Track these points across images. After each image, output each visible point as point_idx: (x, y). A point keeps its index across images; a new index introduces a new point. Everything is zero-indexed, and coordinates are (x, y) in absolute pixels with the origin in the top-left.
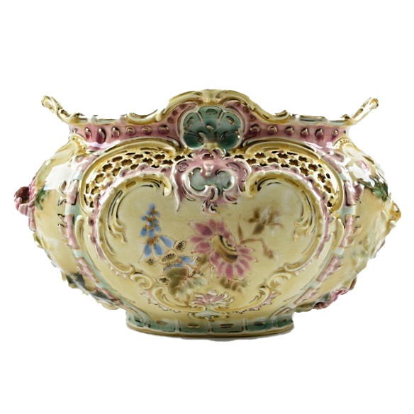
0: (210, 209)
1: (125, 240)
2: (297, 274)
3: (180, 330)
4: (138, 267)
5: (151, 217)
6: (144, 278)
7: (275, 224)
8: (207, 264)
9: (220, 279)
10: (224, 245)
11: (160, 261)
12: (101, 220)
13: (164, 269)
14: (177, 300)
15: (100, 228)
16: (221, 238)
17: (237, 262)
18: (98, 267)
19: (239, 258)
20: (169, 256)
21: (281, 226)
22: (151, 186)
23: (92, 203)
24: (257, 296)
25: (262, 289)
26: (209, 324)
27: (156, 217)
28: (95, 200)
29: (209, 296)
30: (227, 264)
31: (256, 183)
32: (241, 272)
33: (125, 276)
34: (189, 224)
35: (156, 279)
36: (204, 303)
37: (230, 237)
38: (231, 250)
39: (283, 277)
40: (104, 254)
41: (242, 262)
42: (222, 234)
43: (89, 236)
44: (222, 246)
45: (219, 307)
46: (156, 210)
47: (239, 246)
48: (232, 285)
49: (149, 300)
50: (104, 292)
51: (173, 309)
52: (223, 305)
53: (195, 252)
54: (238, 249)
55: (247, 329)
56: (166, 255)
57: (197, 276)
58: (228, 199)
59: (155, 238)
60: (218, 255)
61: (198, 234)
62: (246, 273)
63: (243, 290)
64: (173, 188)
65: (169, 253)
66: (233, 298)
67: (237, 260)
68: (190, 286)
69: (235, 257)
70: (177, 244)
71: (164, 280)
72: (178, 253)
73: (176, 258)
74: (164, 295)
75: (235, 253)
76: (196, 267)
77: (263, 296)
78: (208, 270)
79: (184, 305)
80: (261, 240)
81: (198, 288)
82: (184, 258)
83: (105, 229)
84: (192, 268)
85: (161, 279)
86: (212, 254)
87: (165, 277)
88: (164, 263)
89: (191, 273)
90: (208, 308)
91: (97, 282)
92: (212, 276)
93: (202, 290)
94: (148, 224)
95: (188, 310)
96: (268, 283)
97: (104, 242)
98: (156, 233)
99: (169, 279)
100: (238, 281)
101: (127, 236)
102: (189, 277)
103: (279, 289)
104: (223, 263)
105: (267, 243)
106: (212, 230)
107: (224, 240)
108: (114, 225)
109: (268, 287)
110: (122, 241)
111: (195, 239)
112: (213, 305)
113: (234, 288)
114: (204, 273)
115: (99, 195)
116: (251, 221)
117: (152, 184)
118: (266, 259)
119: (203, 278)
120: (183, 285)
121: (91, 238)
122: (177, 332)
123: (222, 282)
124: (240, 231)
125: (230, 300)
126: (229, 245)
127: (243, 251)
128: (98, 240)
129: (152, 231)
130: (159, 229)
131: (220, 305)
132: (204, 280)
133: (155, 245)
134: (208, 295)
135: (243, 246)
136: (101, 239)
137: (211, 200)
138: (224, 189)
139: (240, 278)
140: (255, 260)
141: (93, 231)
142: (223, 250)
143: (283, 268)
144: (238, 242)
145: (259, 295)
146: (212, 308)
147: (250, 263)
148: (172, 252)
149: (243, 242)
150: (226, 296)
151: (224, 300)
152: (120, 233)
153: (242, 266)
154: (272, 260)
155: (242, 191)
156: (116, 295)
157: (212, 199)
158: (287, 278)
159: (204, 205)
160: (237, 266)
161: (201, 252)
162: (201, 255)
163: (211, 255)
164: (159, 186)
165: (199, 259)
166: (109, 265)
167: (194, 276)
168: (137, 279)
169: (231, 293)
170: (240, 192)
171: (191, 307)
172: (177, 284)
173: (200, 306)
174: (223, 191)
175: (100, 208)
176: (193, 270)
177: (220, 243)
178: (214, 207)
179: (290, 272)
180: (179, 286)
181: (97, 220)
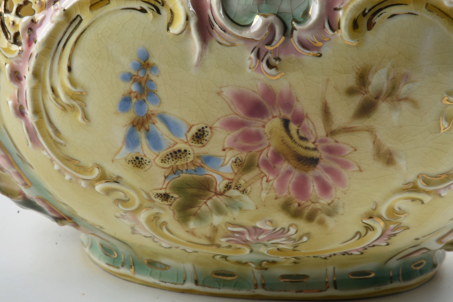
0: (264, 65)
1: (86, 117)
2: (444, 194)
3: (196, 282)
4: (112, 170)
5: (141, 74)
6: (122, 191)
7: (400, 100)
8: (255, 172)
9: (281, 200)
10: (291, 137)
11: (158, 161)
12: (36, 74)
13: (166, 177)
14: (192, 233)
15: (34, 90)
16: (286, 123)
17: (319, 171)
18: (28, 160)
19: (322, 163)
20: (177, 154)
21: (414, 103)
22: (143, 11)
23: (17, 35)
24: (358, 233)
25: (369, 222)
26: (258, 274)
27: (152, 77)
28: (24, 30)
29: (257, 231)
30: (296, 174)
31: (364, 14)
32: (325, 189)
33: (83, 184)
34: (219, 93)
35: (148, 195)
36: (246, 241)
37: (305, 122)
38: (306, 148)
39: (413, 200)
40: (41, 139)
41: (329, 170)
42: (289, 116)
43: (10, 103)
44: (287, 139)
45: (278, 249)
46: (152, 60)
47: (322, 141)
48: (306, 212)
49: (132, 228)
50: (39, 203)
51: (182, 247)
52: (287, 245)
53: (231, 149)
54: (320, 146)
55: (336, 288)
56: (170, 150)
57: (234, 193)
58: (304, 45)
59: (148, 117)
60: (278, 156)
61: (240, 114)
62: (337, 192)
63: (330, 221)
64: (187, 19)
65: (176, 147)
66: (308, 235)
67: (318, 166)
68: (219, 210)
69: (314, 162)
70: (194, 130)
71: (165, 197)
72: (195, 149)
73: (191, 158)
74: (164, 223)
75: (315, 154)
76: (231, 177)
77: (370, 233)
78: (257, 184)
79: (205, 241)
80: (370, 131)
81: (234, 215)
82: (208, 159)
83: (44, 91)
84: (224, 178)
85: (159, 195)
86: (267, 154)
87: (168, 191)
88: (167, 165)
89: (221, 187)
90: (255, 249)
91: (26, 185)
92: (264, 195)
93: (244, 219)
94: (134, 88)
95: (213, 251)
96: (383, 210)
97: (41, 118)
98: (151, 107)
99: (176, 196)
100: (318, 206)
101: (91, 110)
102: (216, 194)
103: (405, 221)
104: (289, 172)
105: (382, 135)
106: (268, 107)
107: (293, 127)
108: (63, 86)
109: (380, 217)
110: (80, 118)
111: (232, 124)
112: (266, 245)
113: (310, 218)
114: (249, 189)
115: (33, 21)
116: (351, 92)
117: (145, 6)
118: (378, 167)
119: (245, 197)
120: (204, 207)
121: (15, 107)
122: (190, 285)
123: (286, 207)
124: (326, 112)
125: (301, 238)
126: (302, 138)
127: (330, 150)
128: (29, 112)
129: (142, 102)
130: (157, 101)
131: (280, 246)
132: (249, 202)
133: (148, 130)
134: (255, 228)
135: (331, 142)
136: (36, 112)
137: (269, 48)
138: (295, 25)
139: (324, 201)
140: (356, 168)
141: (19, 92)
142: (289, 147)
143: (414, 183)
144: (321, 132)
145: (363, 231)
146: (263, 250)
147: (345, 173)
148: (181, 146)
149: (332, 133)
150: (292, 231)
151: (289, 238)
152: (74, 103)
153: (329, 179)
154: (391, 169)
155: (333, 30)
156: (65, 210)
157: (269, 44)
158: (423, 202)
159: (253, 56)
160: (318, 179)
161: (243, 149)
162: (244, 156)
163: (263, 155)
164: (159, 12)
165: (237, 163)
166: (52, 160)
167: (229, 193)
168: (108, 192)
169: (304, 226)
170: (330, 32)
171: (219, 246)
172: (191, 206)
173: (239, 246)
174: (294, 29)
175: (35, 49)
176: (226, 181)
177: (284, 133)
178: (273, 61)
179: (428, 193)
180: (195, 210)
181: (27, 74)
